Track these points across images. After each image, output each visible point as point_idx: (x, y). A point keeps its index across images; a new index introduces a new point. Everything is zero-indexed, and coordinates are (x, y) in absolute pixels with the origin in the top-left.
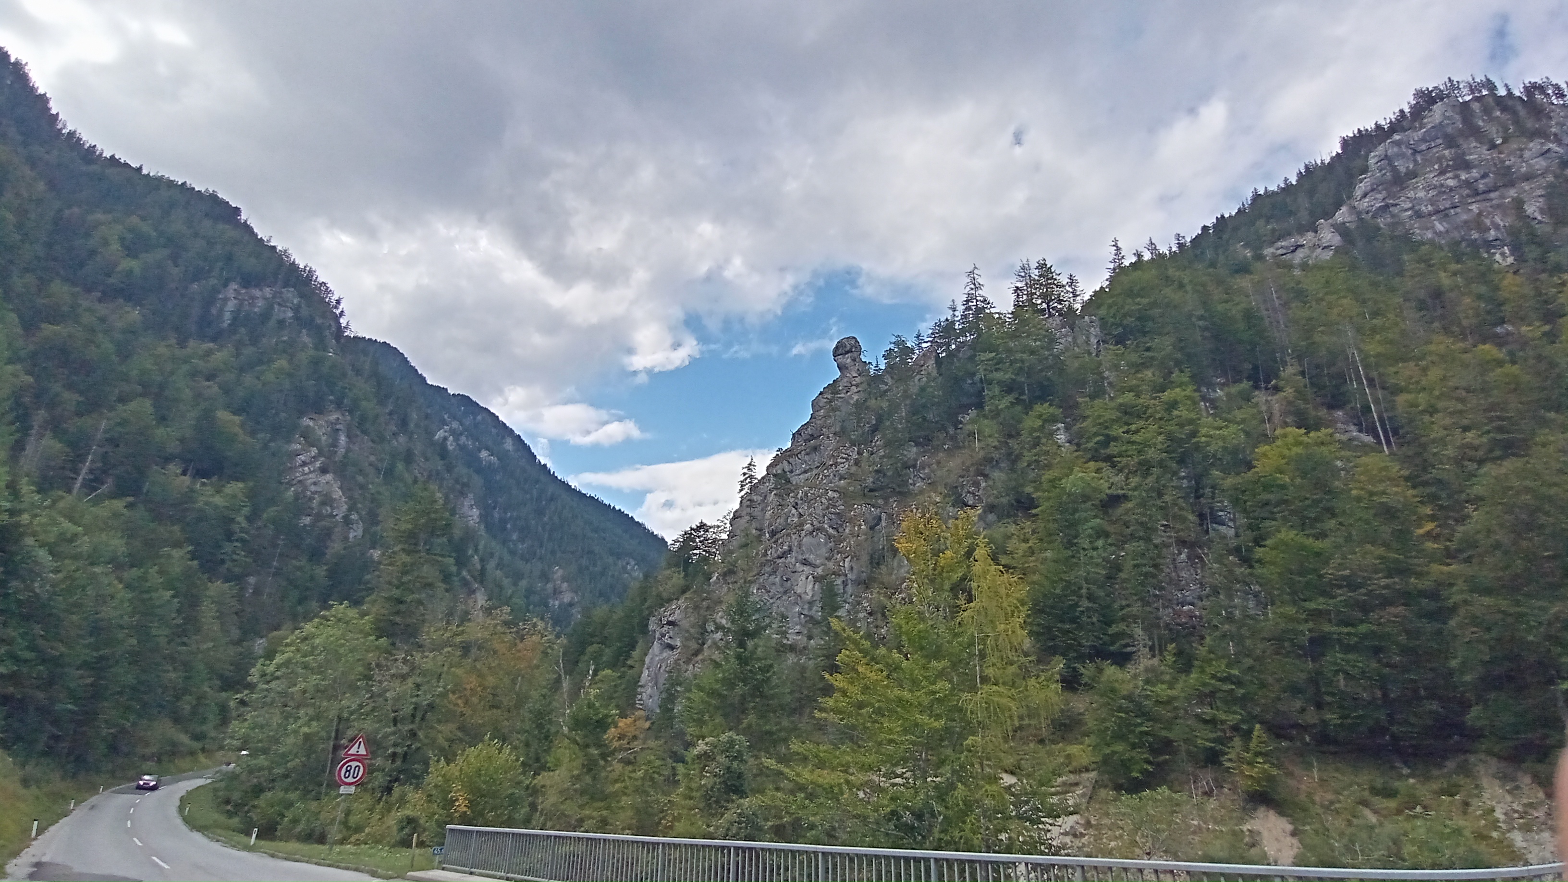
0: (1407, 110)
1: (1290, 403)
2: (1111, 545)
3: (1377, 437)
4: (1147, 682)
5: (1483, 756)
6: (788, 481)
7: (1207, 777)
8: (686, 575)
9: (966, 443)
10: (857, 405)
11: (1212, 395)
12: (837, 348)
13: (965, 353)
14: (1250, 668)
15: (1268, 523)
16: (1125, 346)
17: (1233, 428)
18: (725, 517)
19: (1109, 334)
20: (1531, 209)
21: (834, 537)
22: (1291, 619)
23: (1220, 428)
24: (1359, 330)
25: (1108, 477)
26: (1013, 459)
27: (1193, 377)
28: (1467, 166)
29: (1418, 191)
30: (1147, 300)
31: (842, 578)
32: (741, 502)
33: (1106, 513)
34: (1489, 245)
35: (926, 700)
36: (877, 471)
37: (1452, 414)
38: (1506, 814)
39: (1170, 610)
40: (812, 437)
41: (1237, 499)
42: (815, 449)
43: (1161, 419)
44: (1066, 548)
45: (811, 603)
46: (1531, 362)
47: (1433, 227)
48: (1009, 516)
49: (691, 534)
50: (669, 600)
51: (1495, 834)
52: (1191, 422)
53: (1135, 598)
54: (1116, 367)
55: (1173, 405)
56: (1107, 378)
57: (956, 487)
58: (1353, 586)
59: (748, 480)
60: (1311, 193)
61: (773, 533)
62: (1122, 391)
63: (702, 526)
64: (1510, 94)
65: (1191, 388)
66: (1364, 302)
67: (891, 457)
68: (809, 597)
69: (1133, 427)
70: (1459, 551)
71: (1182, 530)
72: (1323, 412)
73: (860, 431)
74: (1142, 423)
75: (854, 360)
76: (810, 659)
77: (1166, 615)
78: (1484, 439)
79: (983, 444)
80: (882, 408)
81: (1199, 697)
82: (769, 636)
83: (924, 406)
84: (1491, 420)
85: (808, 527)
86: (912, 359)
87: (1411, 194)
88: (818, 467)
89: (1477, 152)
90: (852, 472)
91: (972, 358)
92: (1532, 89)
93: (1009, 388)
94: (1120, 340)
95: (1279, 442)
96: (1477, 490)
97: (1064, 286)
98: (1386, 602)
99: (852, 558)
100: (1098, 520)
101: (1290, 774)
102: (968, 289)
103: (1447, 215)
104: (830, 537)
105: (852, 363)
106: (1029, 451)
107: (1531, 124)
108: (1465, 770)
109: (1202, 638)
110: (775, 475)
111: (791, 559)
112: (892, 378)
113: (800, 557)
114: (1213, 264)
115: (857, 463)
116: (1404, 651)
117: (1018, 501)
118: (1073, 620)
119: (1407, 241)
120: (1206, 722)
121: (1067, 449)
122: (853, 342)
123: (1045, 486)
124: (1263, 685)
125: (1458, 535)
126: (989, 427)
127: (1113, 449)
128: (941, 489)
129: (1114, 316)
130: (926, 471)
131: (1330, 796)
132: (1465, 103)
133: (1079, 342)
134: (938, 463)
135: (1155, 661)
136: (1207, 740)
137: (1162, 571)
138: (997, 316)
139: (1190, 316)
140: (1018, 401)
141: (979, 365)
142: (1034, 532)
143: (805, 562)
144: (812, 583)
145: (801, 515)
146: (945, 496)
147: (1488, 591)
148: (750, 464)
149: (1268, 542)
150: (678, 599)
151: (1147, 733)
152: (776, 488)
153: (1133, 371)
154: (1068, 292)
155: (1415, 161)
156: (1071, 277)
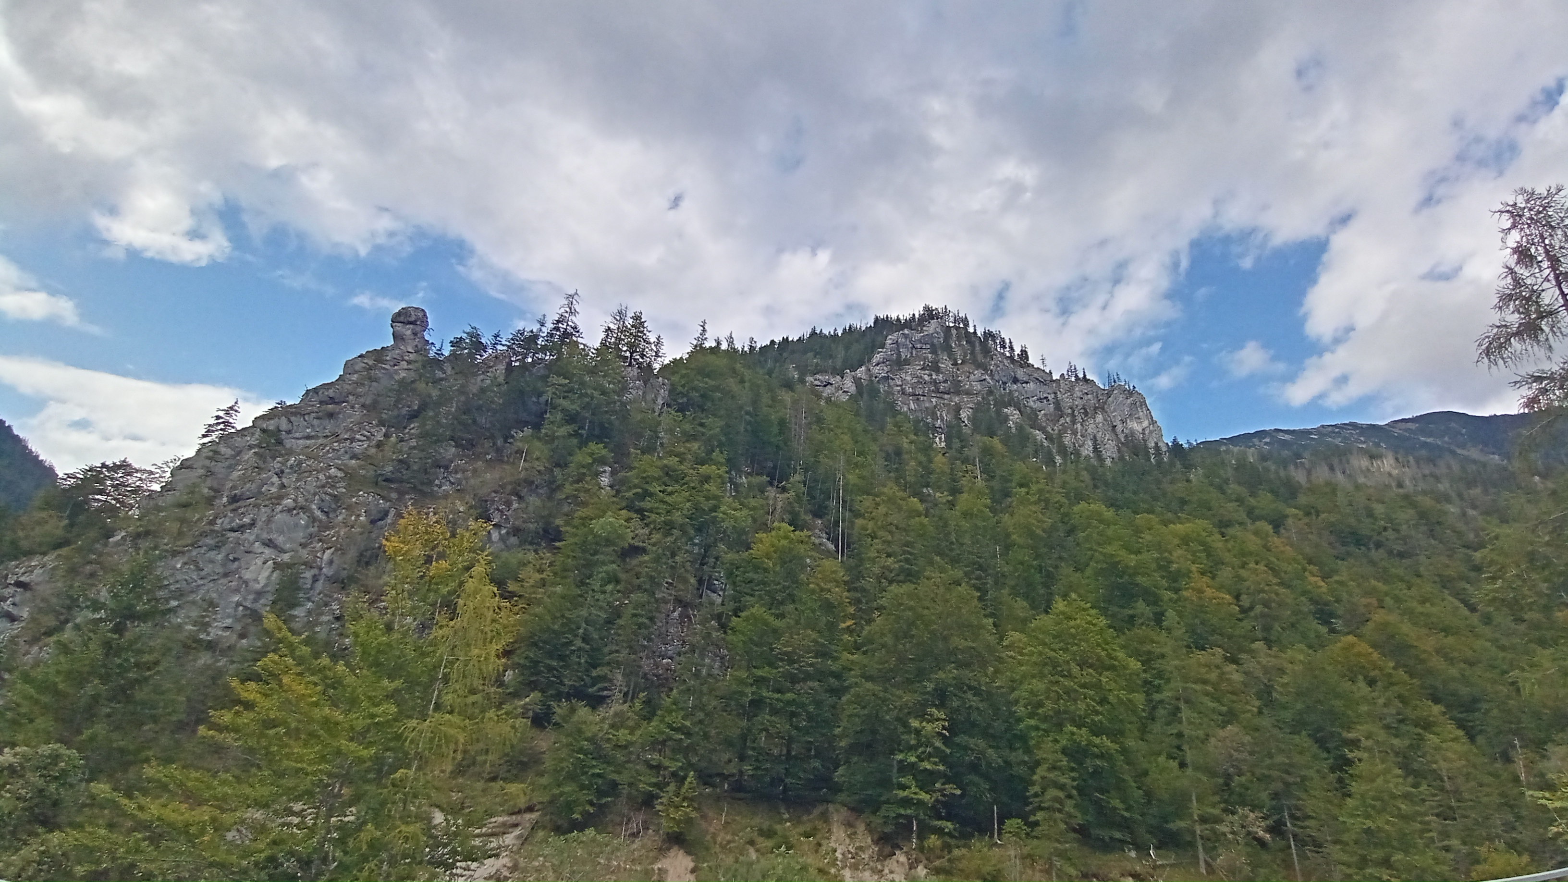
0: (917, 316)
1: (790, 503)
2: (618, 591)
3: (837, 547)
4: (612, 726)
5: (838, 806)
6: (280, 442)
7: (639, 818)
8: (72, 525)
9: (511, 460)
10: (402, 382)
11: (739, 481)
12: (399, 314)
13: (539, 370)
14: (701, 722)
15: (748, 598)
16: (684, 416)
17: (745, 512)
18: (166, 463)
19: (675, 400)
20: (964, 415)
21: (320, 521)
22: (741, 682)
23: (735, 510)
24: (848, 462)
25: (635, 528)
26: (553, 487)
27: (728, 460)
28: (937, 370)
29: (907, 376)
30: (713, 383)
31: (315, 571)
32: (199, 450)
33: (624, 561)
34: (935, 429)
35: (360, 724)
36: (400, 461)
37: (884, 542)
38: (843, 854)
39: (652, 661)
40: (332, 400)
41: (732, 573)
42: (331, 415)
43: (694, 488)
44: (578, 586)
45: (259, 594)
46: (936, 519)
47: (909, 405)
48: (531, 543)
49: (101, 473)
50: (30, 553)
51: (833, 871)
52: (716, 497)
53: (625, 645)
54: (671, 431)
55: (707, 479)
56: (662, 438)
57: (486, 501)
58: (791, 662)
59: (222, 426)
60: (847, 348)
61: (234, 499)
62: (671, 453)
63: (124, 467)
64: (975, 333)
65: (724, 469)
66: (857, 442)
67: (423, 450)
68: (258, 587)
69: (670, 489)
70: (863, 644)
71: (683, 590)
72: (809, 518)
73: (396, 412)
74: (677, 487)
75: (415, 334)
76: (233, 662)
77: (646, 665)
78: (897, 566)
79: (527, 465)
80: (430, 396)
81: (652, 743)
82: (180, 626)
83: (479, 408)
84: (905, 552)
85: (288, 502)
86: (481, 356)
87: (903, 376)
88: (326, 437)
89: (945, 364)
90: (369, 453)
91: (544, 378)
92: (989, 335)
93: (571, 418)
94: (681, 409)
95: (773, 533)
96: (883, 602)
97: (650, 343)
98: (808, 677)
99: (336, 550)
100: (614, 566)
101: (704, 817)
102: (563, 310)
103: (918, 399)
104: (313, 519)
105: (412, 337)
106: (571, 484)
107: (980, 358)
108: (825, 817)
109: (671, 689)
110: (263, 431)
111: (249, 535)
112: (453, 368)
113: (265, 536)
114: (770, 373)
115: (379, 445)
116: (810, 718)
117: (545, 531)
118: (561, 658)
119: (891, 407)
120: (652, 767)
121: (606, 492)
122: (420, 315)
123: (576, 522)
124: (706, 736)
125: (865, 633)
126: (540, 449)
127: (647, 504)
128: (468, 498)
129: (683, 386)
130: (458, 476)
131: (729, 837)
132: (948, 327)
133: (647, 397)
134: (475, 471)
135: (625, 707)
136: (649, 785)
137: (655, 624)
138: (582, 347)
139: (741, 408)
140: (576, 434)
141: (549, 386)
142: (551, 564)
143: (269, 544)
144: (270, 570)
145: (283, 486)
146: (471, 507)
147: (869, 678)
148: (231, 408)
149: (743, 614)
150: (44, 554)
151: (599, 775)
152: (259, 446)
153: (684, 439)
154: (652, 350)
155: (912, 353)
156: (659, 338)
